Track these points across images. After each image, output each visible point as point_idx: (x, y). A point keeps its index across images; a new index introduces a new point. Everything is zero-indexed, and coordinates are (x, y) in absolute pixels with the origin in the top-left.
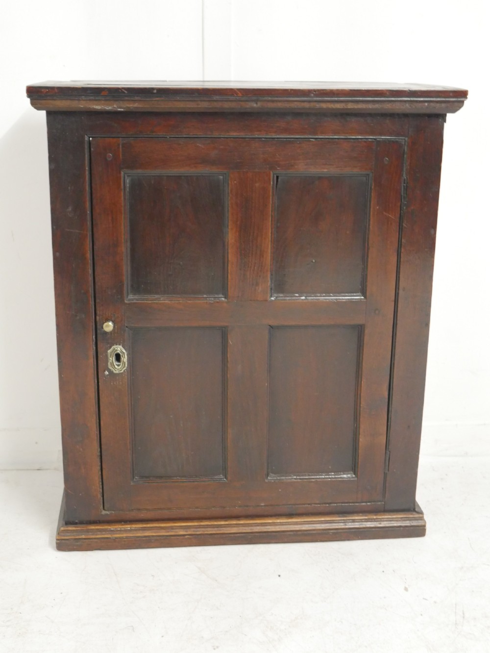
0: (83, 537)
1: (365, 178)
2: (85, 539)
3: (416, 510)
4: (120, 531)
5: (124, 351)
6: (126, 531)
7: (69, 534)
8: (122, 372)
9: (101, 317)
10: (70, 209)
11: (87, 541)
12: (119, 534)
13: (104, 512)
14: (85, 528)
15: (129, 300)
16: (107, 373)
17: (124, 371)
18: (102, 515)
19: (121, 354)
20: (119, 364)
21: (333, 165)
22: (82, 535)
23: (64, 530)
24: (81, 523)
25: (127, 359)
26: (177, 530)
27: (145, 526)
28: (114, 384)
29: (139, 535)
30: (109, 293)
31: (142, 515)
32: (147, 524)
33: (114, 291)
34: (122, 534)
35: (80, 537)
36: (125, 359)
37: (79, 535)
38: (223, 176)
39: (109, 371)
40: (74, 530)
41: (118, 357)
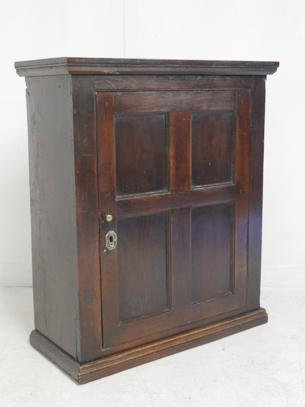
0: (95, 370)
1: (231, 113)
2: (96, 371)
3: (260, 308)
4: (116, 360)
5: (116, 234)
6: (120, 359)
7: (86, 370)
8: (114, 248)
9: (102, 213)
10: (85, 140)
11: (98, 372)
12: (116, 362)
13: (103, 350)
14: (95, 364)
15: (118, 199)
16: (105, 251)
17: (115, 248)
18: (103, 352)
19: (113, 236)
20: (112, 243)
21: (219, 106)
22: (94, 369)
23: (82, 369)
24: (90, 361)
25: (117, 239)
26: (148, 351)
27: (130, 352)
28: (109, 258)
29: (128, 359)
30: (107, 195)
31: (126, 346)
32: (131, 351)
33: (110, 194)
34: (118, 361)
35: (94, 370)
36: (115, 239)
37: (92, 369)
38: (165, 115)
39: (107, 249)
40: (89, 367)
41: (111, 239)
